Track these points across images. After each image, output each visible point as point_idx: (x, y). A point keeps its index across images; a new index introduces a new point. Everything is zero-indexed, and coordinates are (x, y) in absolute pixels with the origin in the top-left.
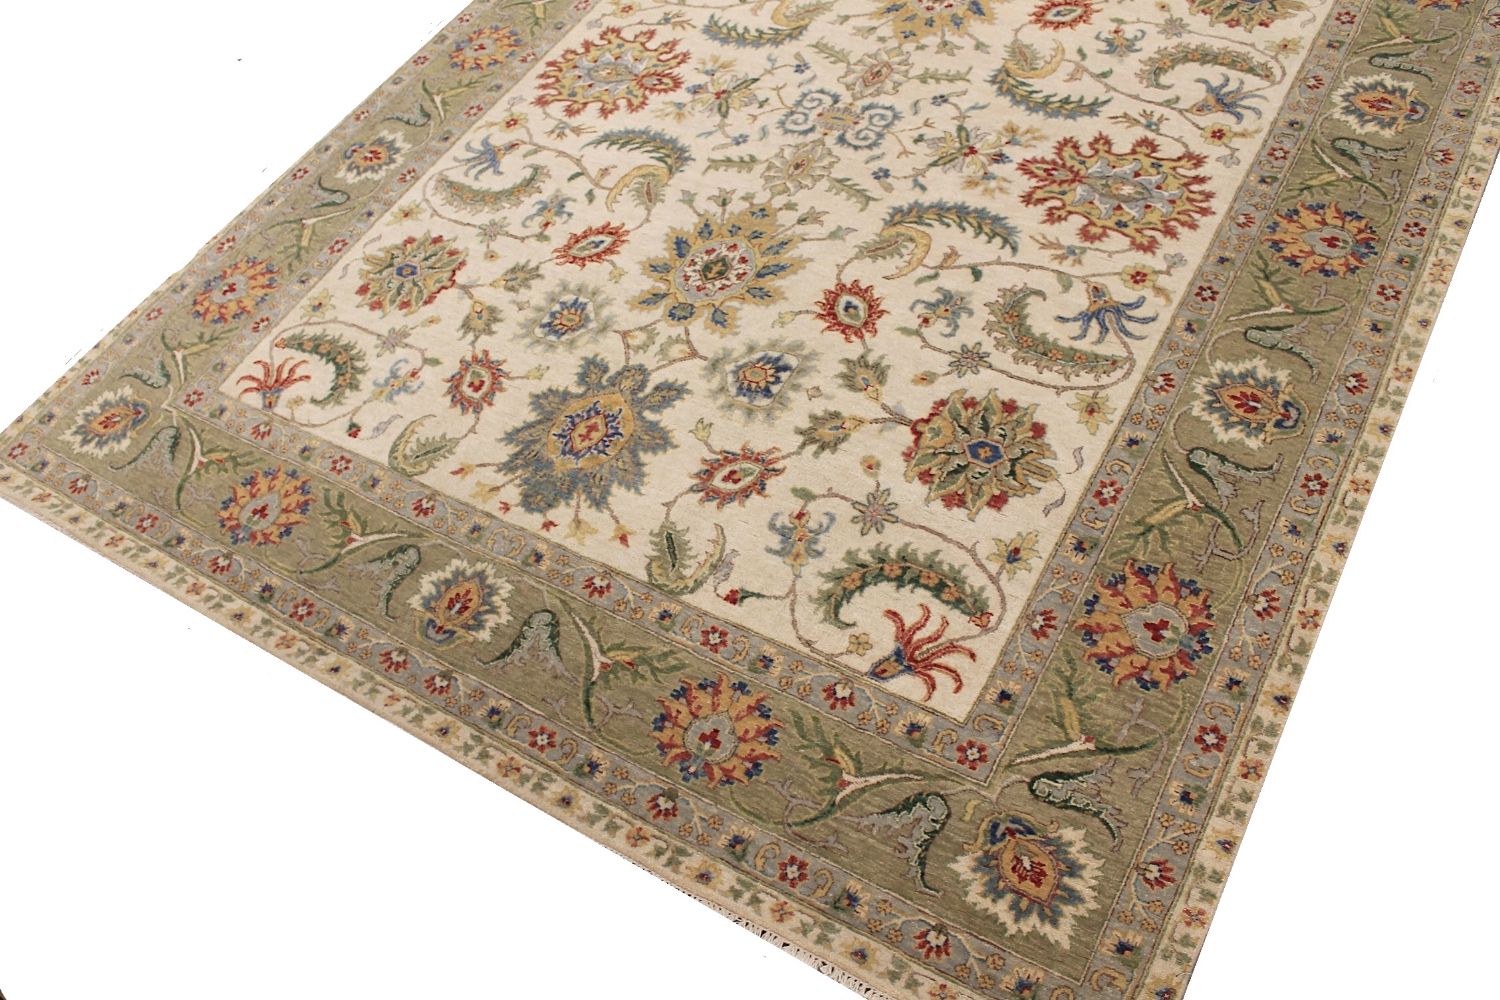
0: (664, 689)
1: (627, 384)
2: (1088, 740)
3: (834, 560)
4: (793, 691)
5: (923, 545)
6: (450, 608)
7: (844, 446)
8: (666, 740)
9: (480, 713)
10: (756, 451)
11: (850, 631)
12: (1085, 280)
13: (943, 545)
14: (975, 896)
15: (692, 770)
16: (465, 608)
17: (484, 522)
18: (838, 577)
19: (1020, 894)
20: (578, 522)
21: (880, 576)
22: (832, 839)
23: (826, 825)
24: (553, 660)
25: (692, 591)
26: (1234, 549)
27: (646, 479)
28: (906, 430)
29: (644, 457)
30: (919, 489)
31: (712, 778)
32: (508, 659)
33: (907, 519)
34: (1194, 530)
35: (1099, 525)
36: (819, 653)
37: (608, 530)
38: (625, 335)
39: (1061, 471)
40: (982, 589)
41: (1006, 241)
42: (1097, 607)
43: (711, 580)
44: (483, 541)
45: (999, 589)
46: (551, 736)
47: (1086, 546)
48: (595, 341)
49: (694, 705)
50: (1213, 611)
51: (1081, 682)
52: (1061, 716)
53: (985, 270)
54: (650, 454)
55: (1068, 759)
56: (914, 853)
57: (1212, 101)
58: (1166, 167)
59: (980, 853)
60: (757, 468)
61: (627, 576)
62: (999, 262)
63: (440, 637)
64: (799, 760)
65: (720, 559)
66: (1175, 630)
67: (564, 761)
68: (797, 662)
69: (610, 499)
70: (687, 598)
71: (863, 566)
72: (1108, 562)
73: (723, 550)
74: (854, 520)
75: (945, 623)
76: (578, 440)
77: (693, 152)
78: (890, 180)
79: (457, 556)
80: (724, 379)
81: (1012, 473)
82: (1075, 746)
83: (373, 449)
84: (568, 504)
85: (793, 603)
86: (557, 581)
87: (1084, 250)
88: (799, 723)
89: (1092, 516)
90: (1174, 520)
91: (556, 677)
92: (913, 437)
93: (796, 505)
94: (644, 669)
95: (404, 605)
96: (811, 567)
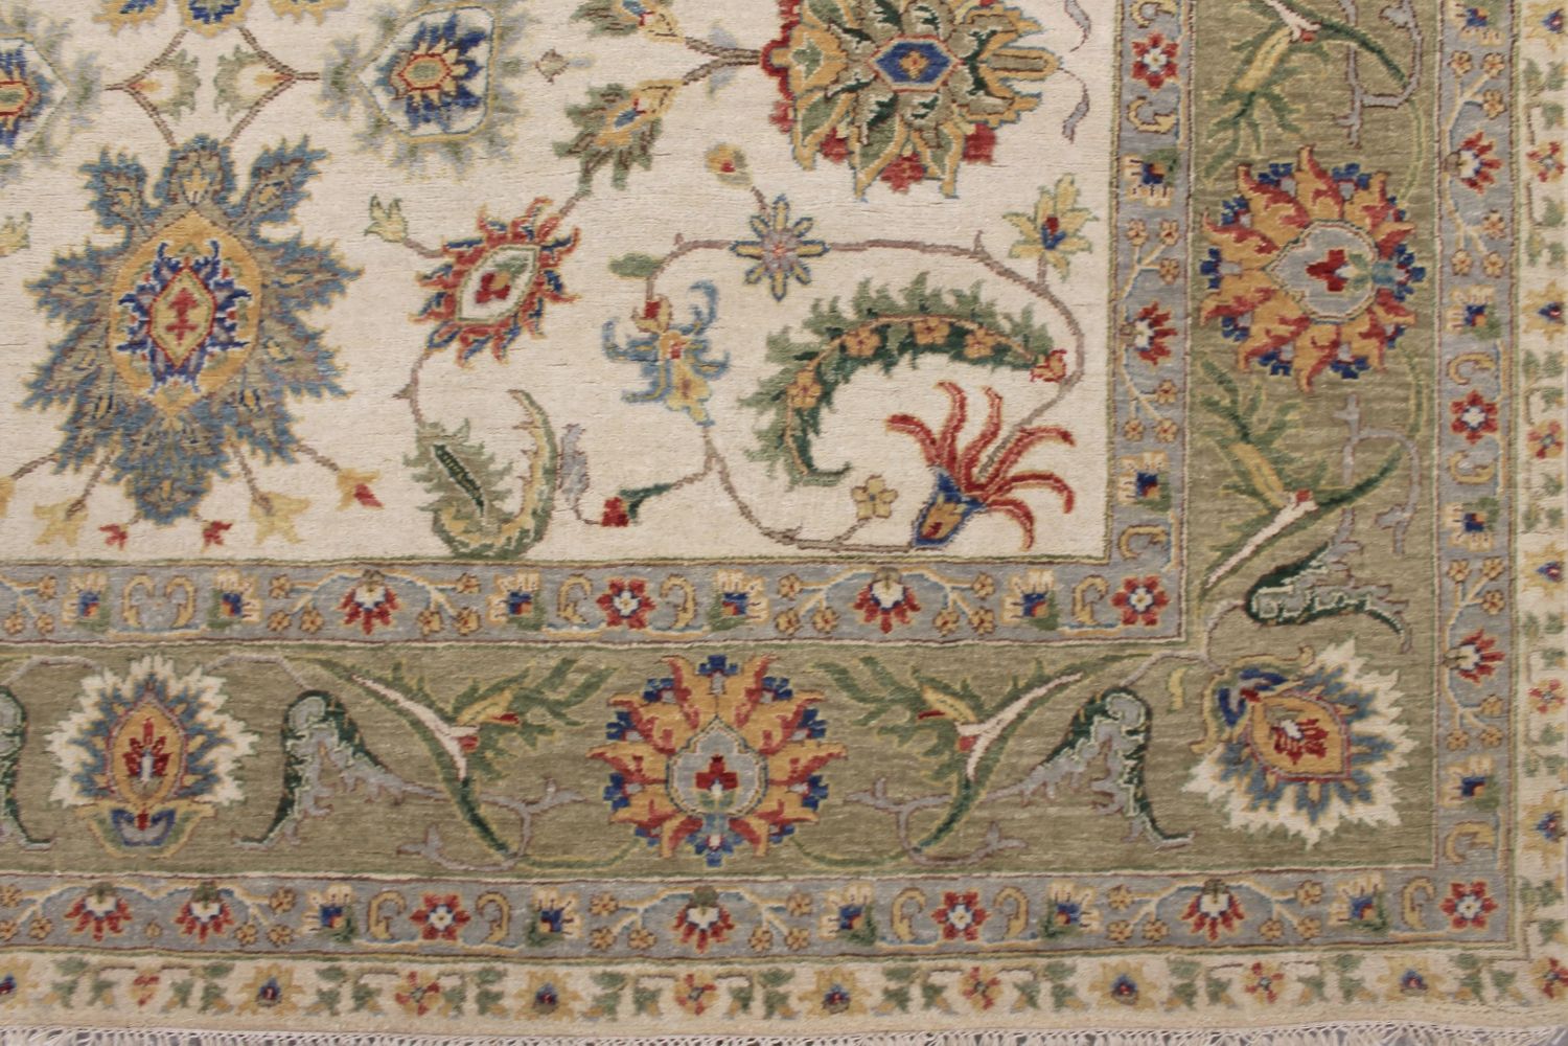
0: (589, 732)
1: (196, 186)
2: (1301, 499)
3: (754, 367)
4: (808, 631)
5: (892, 275)
6: (135, 773)
7: (659, 145)
8: (645, 817)
9: (308, 927)
10: (507, 219)
11: (848, 482)
13: (927, 261)
14: (1242, 814)
15: (715, 841)
16: (161, 761)
17: (96, 582)
18: (774, 395)
19: (1302, 780)
20: (263, 501)
21: (847, 362)
22: (992, 837)
23: (972, 822)
24: (374, 777)
25: (539, 535)
26: (1393, 84)
27: (338, 361)
28: (755, 72)
29: (313, 318)
30: (833, 176)
31: (755, 840)
32: (295, 813)
33: (841, 240)
34: (1319, 75)
35: (1166, 123)
36: (816, 543)
37: (326, 492)
38: (133, 87)
39: (1062, 51)
40: (1027, 313)
42: (1224, 270)
43: (560, 501)
44: (114, 618)
45: (1055, 302)
46: (451, 905)
47: (1160, 169)
48: (87, 124)
49: (657, 735)
50: (1402, 205)
51: (1253, 407)
52: (1245, 475)
54: (317, 309)
55: (1283, 542)
56: (1126, 795)
59: (1220, 749)
60: (526, 253)
61: (411, 563)
63: (152, 833)
64: (875, 741)
65: (555, 455)
66: (1357, 259)
67: (499, 935)
68: (786, 577)
69: (297, 430)
70: (537, 552)
71: (809, 355)
72: (1209, 185)
73: (550, 435)
74: (751, 278)
75: (996, 399)
76: (170, 340)
79: (86, 670)
80: (372, 105)
81: (980, 84)
82: (1287, 516)
84: (226, 475)
85: (725, 476)
86: (293, 632)
88: (844, 679)
89: (1147, 111)
90: (1281, 71)
91: (397, 803)
92: (774, 82)
93: (632, 294)
94: (537, 714)
95: (49, 807)
96: (721, 396)
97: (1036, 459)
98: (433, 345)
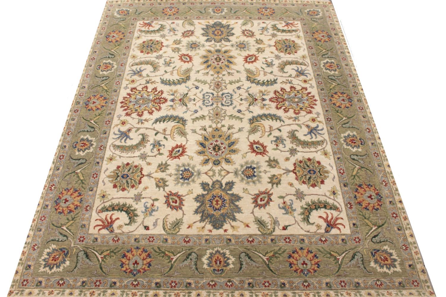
0: (285, 257)
1: (217, 186)
2: (375, 226)
3: (299, 210)
4: (313, 244)
5: (315, 198)
6: (216, 263)
7: (281, 182)
8: (295, 269)
9: (246, 286)
10: (263, 191)
11: (315, 225)
12: (303, 124)
13: (319, 197)
14: (379, 270)
15: (306, 273)
16: (220, 262)
17: (208, 237)
18: (303, 214)
19: (386, 265)
20: (233, 227)
21: (311, 210)
22: (345, 272)
23: (341, 270)
24: (254, 264)
25: (274, 231)
26: (372, 174)
27: (241, 209)
28: (292, 173)
29: (237, 203)
30: (305, 186)
31: (311, 273)
32: (243, 269)
33: (307, 194)
35: (345, 179)
36: (312, 233)
37: (243, 226)
38: (206, 173)
39: (330, 170)
40: (333, 203)
41: (280, 120)
42: (357, 197)
43: (276, 227)
44: (211, 242)
45: (337, 202)
46: (268, 282)
47: (346, 185)
48: (199, 178)
49: (295, 258)
50: (377, 189)
51: (365, 214)
52: (367, 223)
53: (281, 128)
54: (237, 202)
55: (374, 232)
56: (362, 266)
57: (299, 74)
58: (300, 92)
59: (373, 260)
60: (266, 195)
61: (256, 235)
62: (282, 126)
63: (220, 272)
64: (326, 259)
65: (274, 221)
66: (373, 196)
67: (276, 287)
68: (309, 237)
69: (236, 217)
70: (274, 233)
71: (306, 209)
73: (273, 218)
74: (297, 199)
75: (332, 214)
76: (216, 206)
77: (185, 118)
78: (242, 112)
79: (207, 249)
80: (241, 176)
81: (321, 175)
82: (374, 229)
83: (158, 231)
84: (226, 223)
85: (298, 224)
86: (239, 244)
87: (298, 117)
88: (319, 251)
89: (342, 178)
91: (258, 268)
92: (295, 174)
93: (281, 201)
94: (277, 255)
95: (203, 269)
96: (296, 214)
97: (339, 221)
98: (255, 207)
